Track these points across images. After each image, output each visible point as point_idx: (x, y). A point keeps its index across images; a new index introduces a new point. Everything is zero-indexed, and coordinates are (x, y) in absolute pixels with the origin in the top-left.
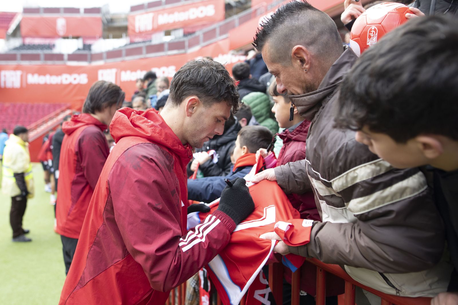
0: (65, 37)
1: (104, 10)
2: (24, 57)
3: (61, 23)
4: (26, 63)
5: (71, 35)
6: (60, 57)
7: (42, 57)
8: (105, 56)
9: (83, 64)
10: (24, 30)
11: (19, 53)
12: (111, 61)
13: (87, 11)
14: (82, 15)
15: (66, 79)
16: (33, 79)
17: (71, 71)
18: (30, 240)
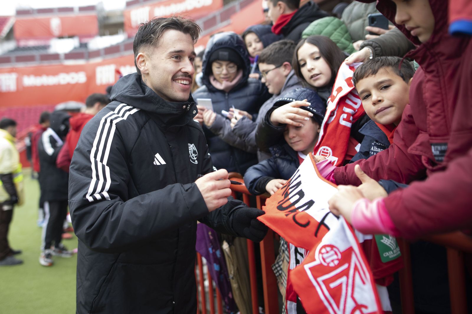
0: (61, 37)
1: (99, 8)
2: (19, 59)
3: (55, 23)
4: (21, 65)
5: (66, 35)
6: (56, 57)
7: (38, 58)
8: (102, 52)
9: (81, 62)
10: (18, 32)
11: (13, 56)
12: (109, 57)
13: (82, 9)
14: (76, 13)
15: (64, 79)
16: (30, 81)
17: (68, 70)
18: (20, 263)
